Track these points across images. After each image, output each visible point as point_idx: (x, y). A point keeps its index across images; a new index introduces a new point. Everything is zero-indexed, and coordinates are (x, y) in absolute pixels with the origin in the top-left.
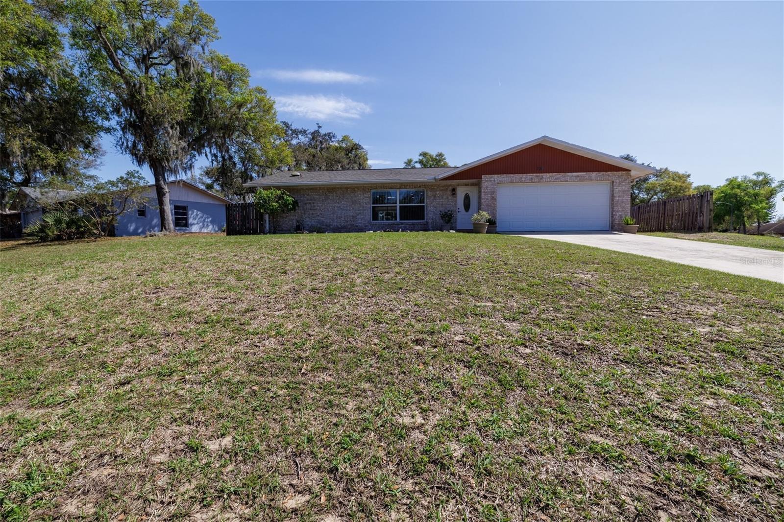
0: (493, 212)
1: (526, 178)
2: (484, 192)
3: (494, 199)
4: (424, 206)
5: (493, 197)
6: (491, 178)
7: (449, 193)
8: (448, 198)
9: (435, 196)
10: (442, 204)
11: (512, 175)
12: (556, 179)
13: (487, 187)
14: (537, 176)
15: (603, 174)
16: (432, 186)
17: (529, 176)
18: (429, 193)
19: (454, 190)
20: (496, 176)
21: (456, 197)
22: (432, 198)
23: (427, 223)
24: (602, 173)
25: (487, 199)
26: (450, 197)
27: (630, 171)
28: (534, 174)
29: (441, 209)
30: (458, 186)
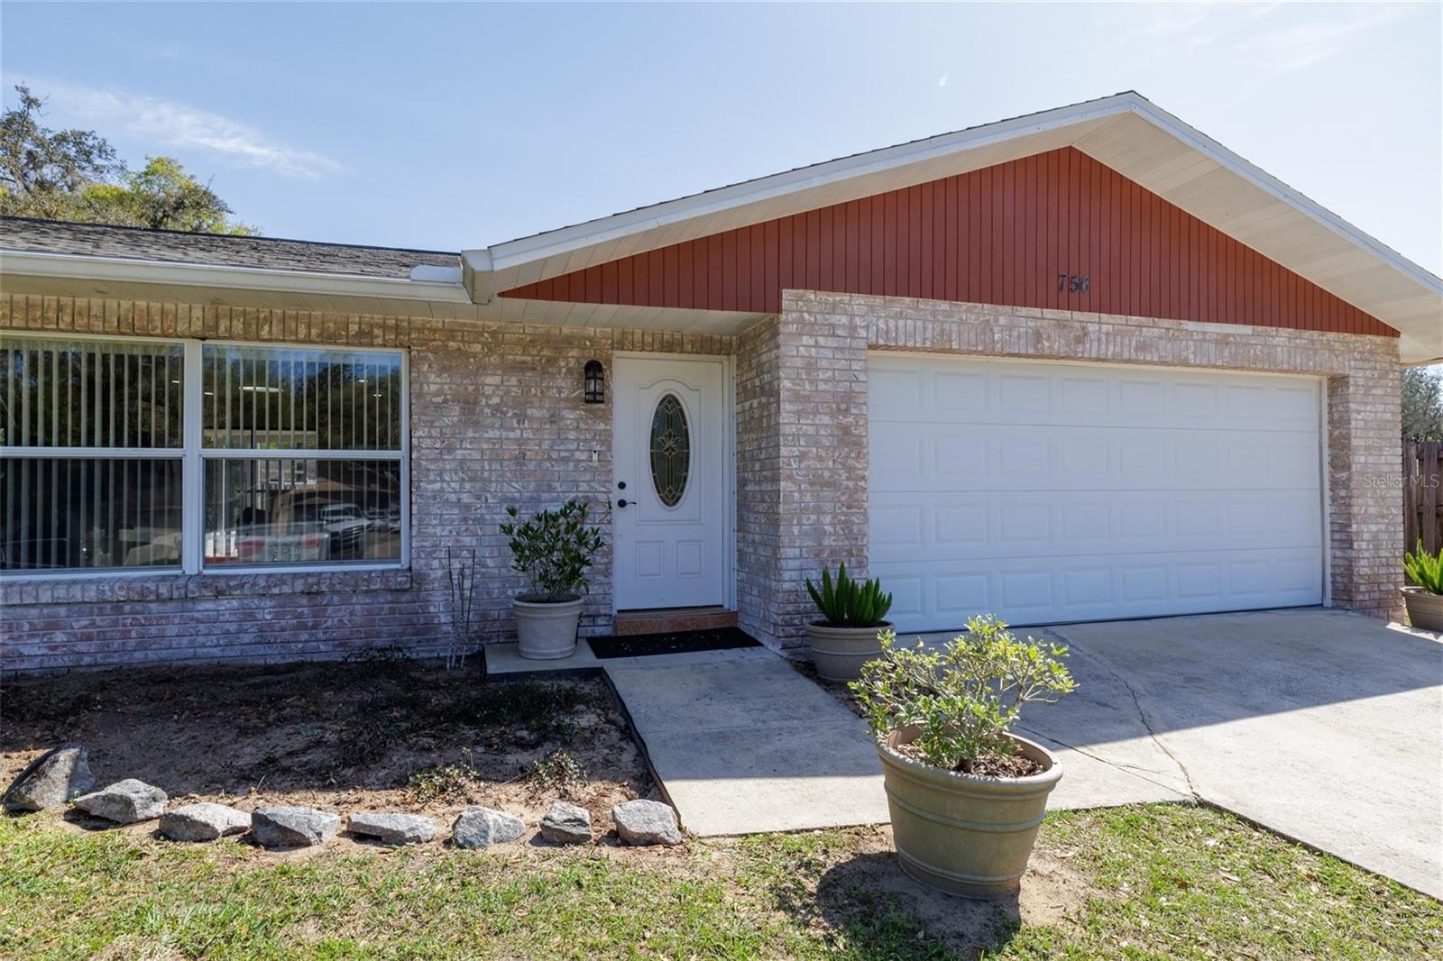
0: (847, 525)
1: (1011, 328)
2: (797, 397)
3: (850, 440)
4: (396, 464)
5: (846, 430)
6: (834, 309)
7: (566, 385)
8: (554, 419)
9: (470, 405)
10: (521, 459)
11: (944, 306)
12: (1142, 347)
13: (811, 366)
14: (1061, 325)
15: (1312, 342)
16: (451, 334)
17: (1027, 318)
18: (434, 383)
19: (594, 369)
20: (859, 302)
21: (606, 417)
22: (454, 413)
23: (416, 579)
24: (1308, 334)
25: (814, 441)
26: (570, 416)
27: (1395, 333)
28: (1049, 313)
29: (514, 489)
30: (620, 344)
